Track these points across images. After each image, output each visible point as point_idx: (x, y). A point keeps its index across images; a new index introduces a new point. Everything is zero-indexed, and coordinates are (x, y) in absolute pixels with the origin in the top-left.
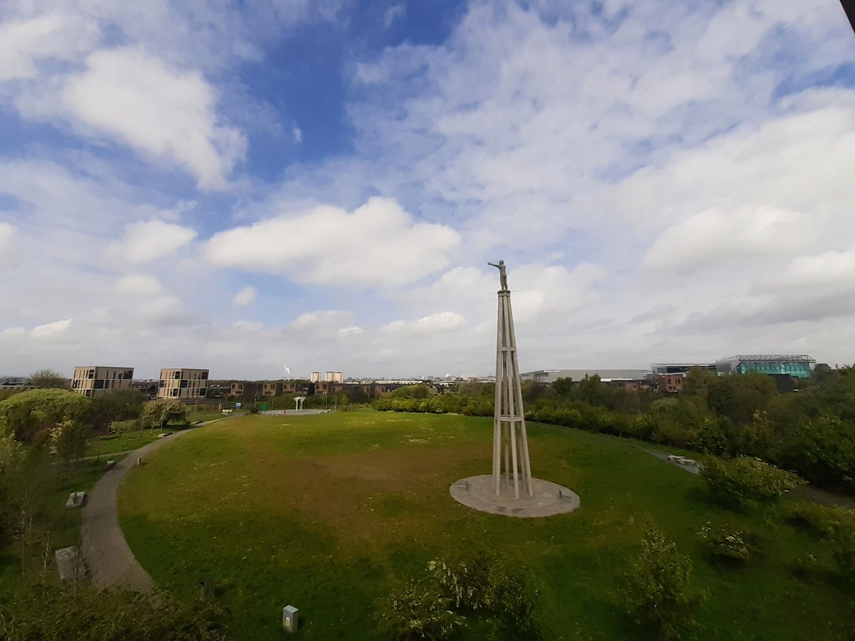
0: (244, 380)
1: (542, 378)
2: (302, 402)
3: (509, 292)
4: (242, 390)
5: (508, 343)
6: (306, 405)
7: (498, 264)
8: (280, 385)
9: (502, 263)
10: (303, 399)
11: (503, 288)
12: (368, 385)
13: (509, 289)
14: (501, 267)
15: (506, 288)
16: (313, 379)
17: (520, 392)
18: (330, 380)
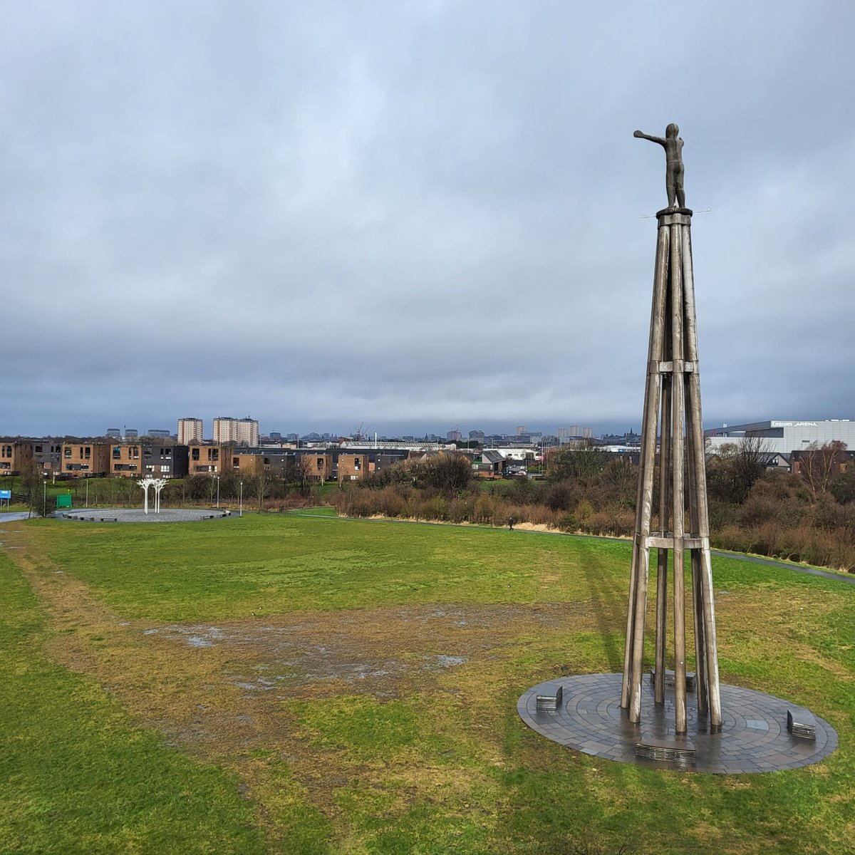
0: (15, 436)
1: (766, 440)
2: (158, 491)
3: (688, 213)
4: (11, 460)
5: (677, 353)
6: (168, 497)
7: (663, 136)
8: (103, 447)
9: (671, 131)
10: (159, 484)
11: (671, 201)
12: (320, 452)
13: (687, 206)
14: (670, 141)
15: (681, 202)
16: (186, 435)
17: (702, 477)
18: (225, 438)
